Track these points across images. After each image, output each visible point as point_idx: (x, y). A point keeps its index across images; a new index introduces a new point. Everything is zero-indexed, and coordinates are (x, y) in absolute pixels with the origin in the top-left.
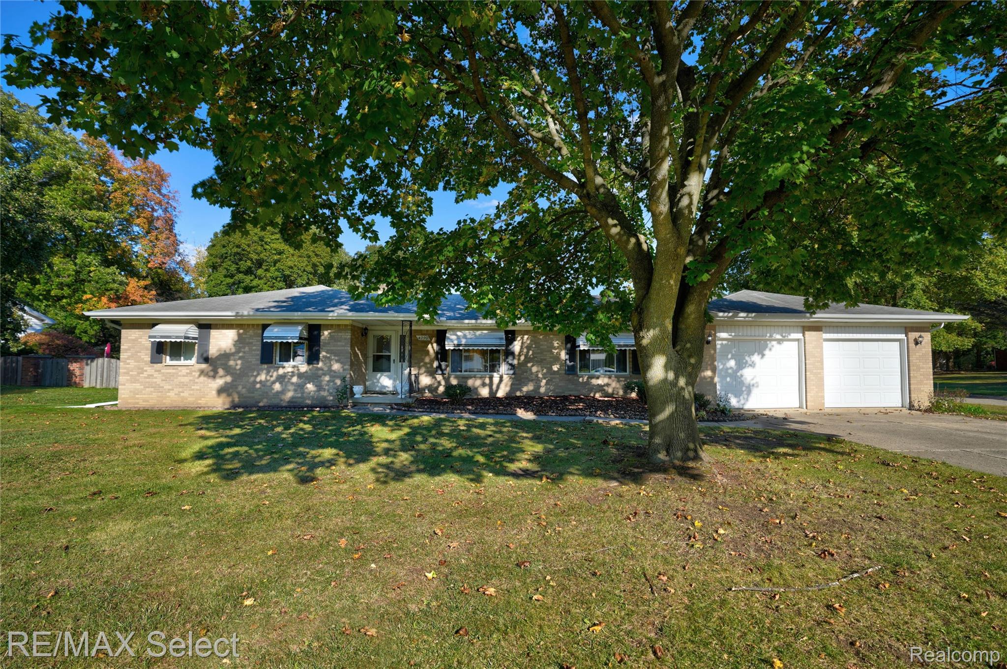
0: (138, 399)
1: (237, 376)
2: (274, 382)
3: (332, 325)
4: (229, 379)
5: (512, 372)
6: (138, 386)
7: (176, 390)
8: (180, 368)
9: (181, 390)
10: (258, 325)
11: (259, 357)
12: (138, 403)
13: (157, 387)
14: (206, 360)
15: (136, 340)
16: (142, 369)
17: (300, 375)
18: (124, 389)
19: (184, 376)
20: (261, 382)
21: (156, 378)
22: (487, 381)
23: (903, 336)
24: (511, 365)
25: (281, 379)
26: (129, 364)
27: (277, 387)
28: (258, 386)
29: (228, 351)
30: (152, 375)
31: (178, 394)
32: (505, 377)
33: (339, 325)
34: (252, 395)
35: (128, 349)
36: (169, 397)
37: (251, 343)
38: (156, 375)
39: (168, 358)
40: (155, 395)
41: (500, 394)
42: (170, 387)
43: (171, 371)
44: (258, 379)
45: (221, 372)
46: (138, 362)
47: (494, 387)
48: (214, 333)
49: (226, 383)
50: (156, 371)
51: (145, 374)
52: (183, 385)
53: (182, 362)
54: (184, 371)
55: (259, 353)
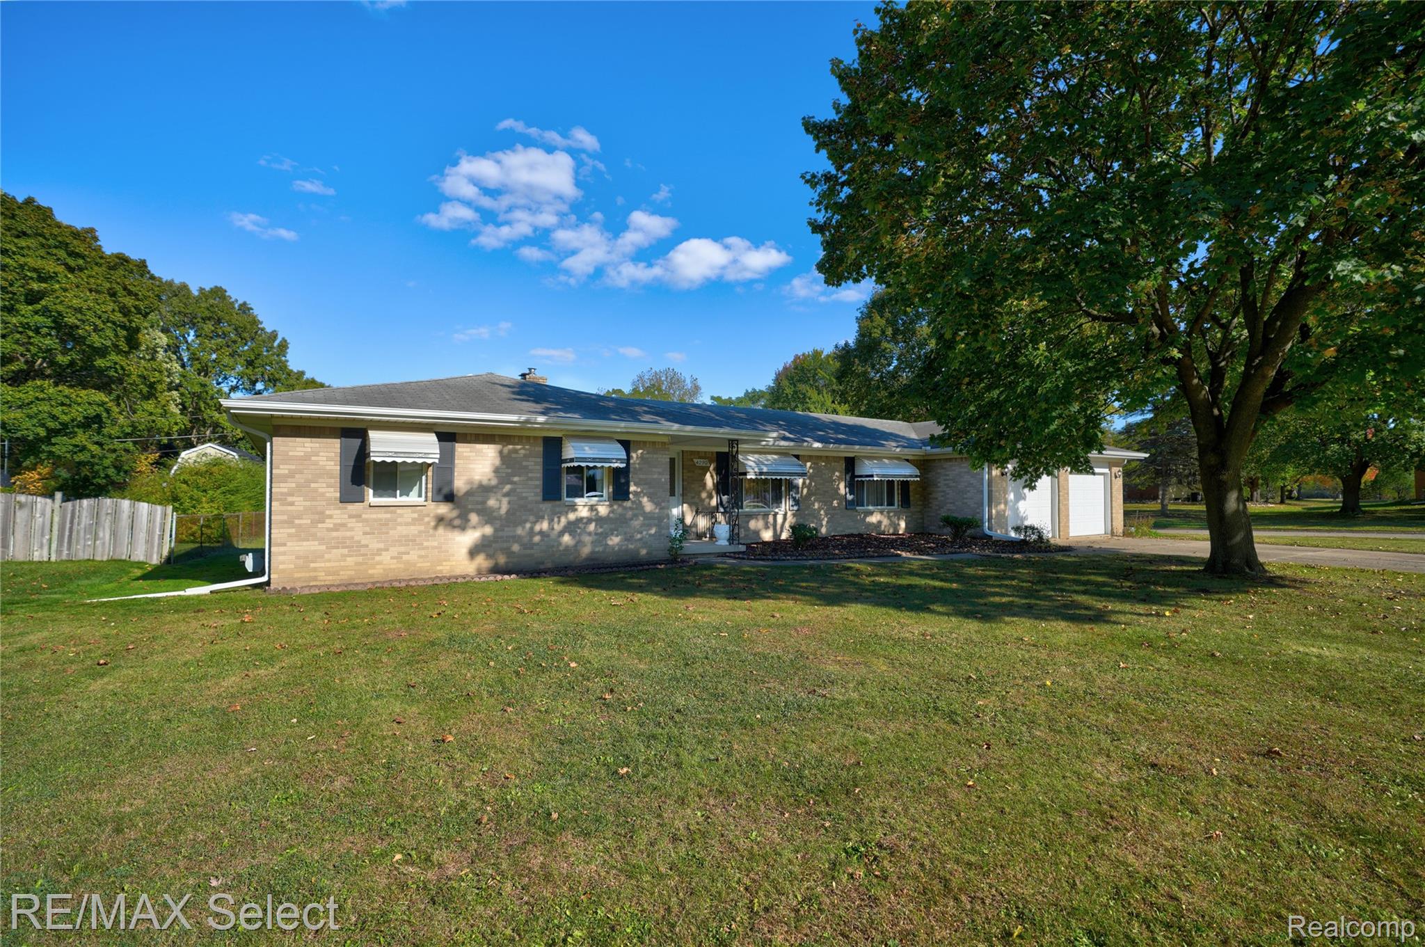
0: (315, 570)
1: (504, 523)
2: (562, 533)
3: (645, 442)
4: (488, 530)
5: (795, 508)
6: (313, 546)
7: (394, 551)
8: (399, 511)
9: (402, 549)
10: (535, 438)
11: (539, 490)
12: (315, 579)
13: (355, 547)
14: (449, 498)
15: (307, 457)
16: (322, 513)
17: (599, 520)
18: (284, 553)
19: (407, 524)
20: (541, 533)
21: (352, 529)
22: (771, 519)
23: (1106, 471)
24: (794, 499)
25: (571, 528)
26: (292, 504)
27: (566, 538)
28: (537, 539)
29: (485, 482)
30: (344, 525)
31: (398, 558)
32: (789, 513)
33: (654, 443)
34: (529, 552)
35: (291, 475)
36: (380, 563)
37: (526, 467)
38: (352, 523)
39: (371, 491)
40: (350, 561)
41: (784, 536)
42: (381, 546)
43: (382, 515)
44: (537, 528)
45: (474, 518)
46: (313, 499)
47: (778, 527)
48: (461, 449)
49: (484, 537)
50: (350, 517)
51: (329, 524)
52: (408, 541)
53: (400, 499)
54: (408, 515)
55: (539, 483)
